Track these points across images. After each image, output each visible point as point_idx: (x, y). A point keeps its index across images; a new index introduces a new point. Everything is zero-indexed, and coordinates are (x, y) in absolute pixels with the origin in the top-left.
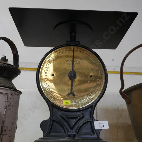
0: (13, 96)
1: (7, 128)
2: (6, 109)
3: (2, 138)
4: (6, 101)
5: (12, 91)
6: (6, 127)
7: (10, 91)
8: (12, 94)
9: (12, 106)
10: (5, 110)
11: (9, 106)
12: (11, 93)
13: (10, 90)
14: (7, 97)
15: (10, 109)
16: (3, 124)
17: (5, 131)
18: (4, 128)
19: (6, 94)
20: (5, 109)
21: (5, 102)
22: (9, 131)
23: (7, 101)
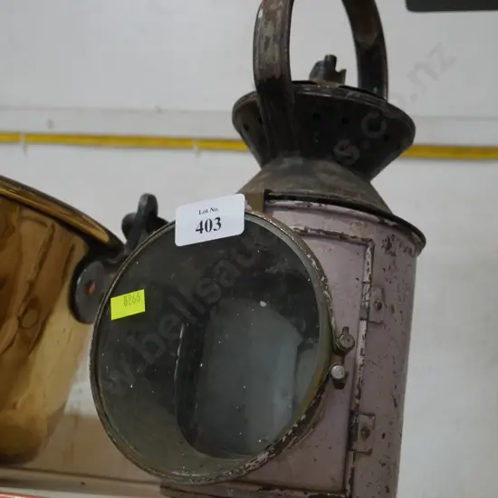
0: (394, 254)
1: (374, 421)
2: (367, 320)
3: (353, 470)
4: (367, 279)
5: (390, 232)
6: (371, 415)
7: (380, 228)
8: (389, 246)
9: (393, 310)
10: (364, 324)
11: (380, 307)
12: (386, 244)
13: (382, 223)
14: (369, 260)
15: (382, 323)
16: (359, 397)
17: (367, 433)
18: (363, 420)
19: (365, 243)
20: (362, 319)
21: (360, 283)
22: (384, 436)
23: (370, 278)
